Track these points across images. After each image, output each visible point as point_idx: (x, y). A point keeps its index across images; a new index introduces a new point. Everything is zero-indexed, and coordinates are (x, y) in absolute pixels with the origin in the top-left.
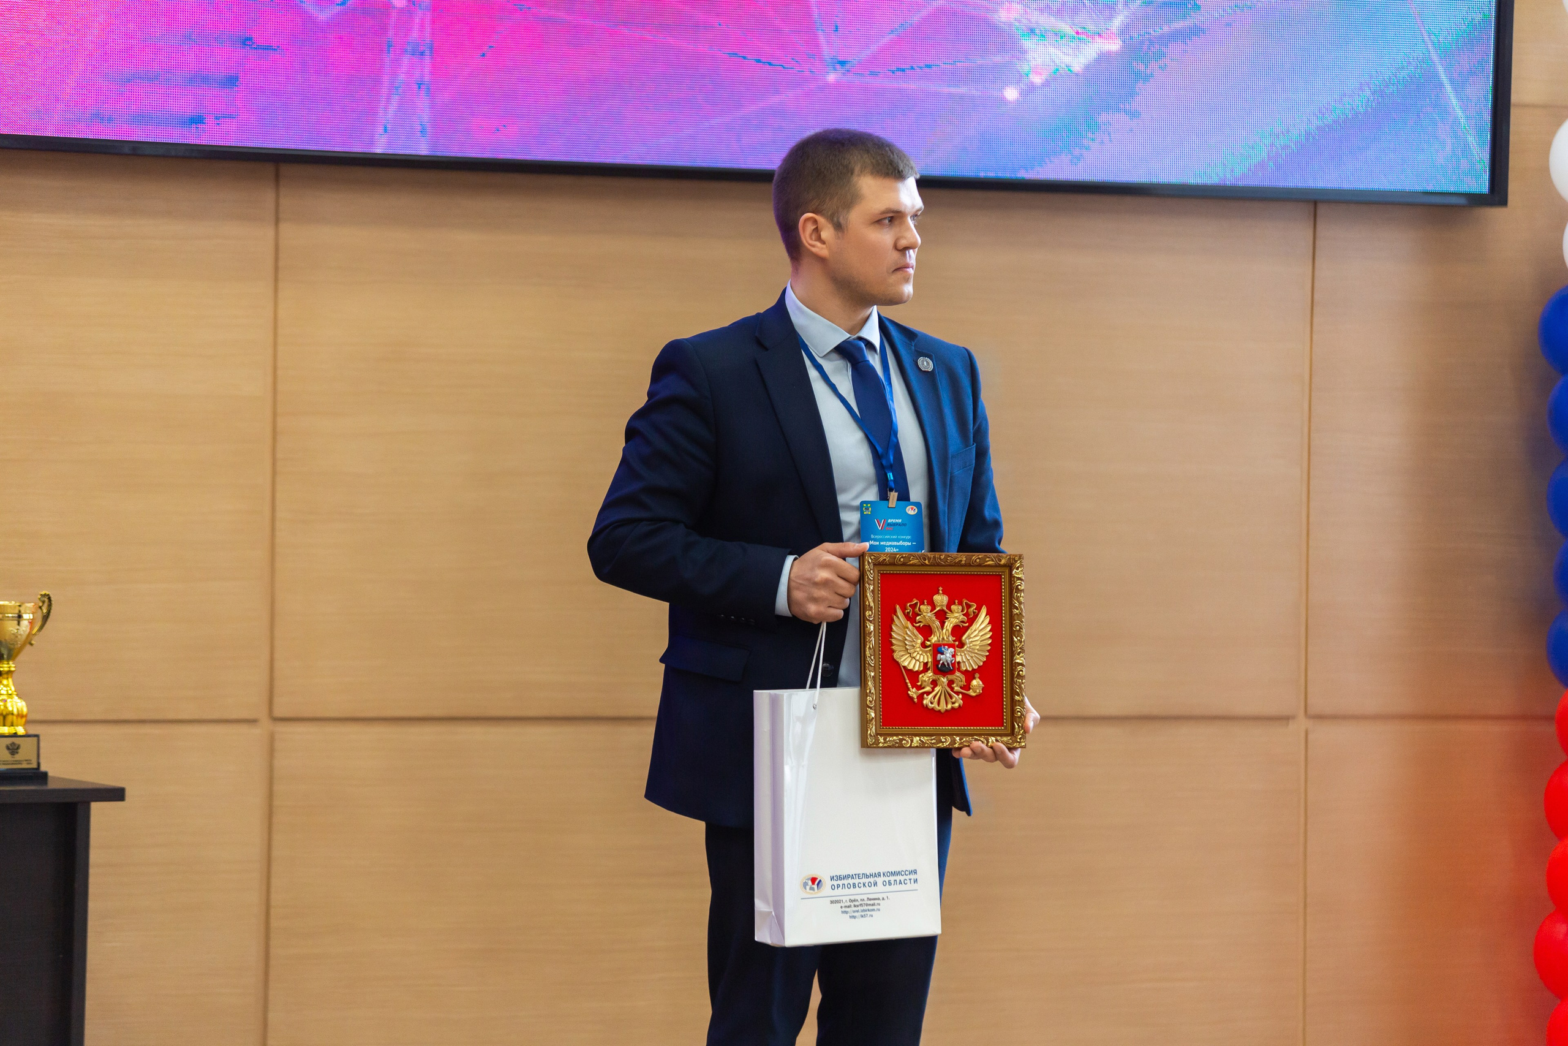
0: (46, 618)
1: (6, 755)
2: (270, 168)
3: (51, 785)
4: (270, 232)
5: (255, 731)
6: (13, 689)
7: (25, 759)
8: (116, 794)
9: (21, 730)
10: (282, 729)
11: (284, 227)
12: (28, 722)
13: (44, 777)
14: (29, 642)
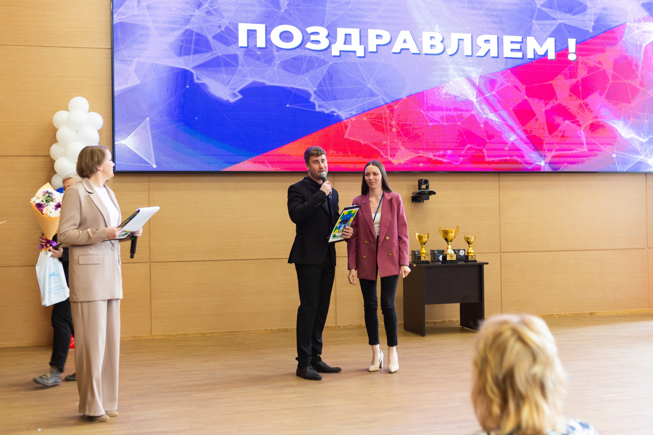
0: (475, 239)
1: (471, 258)
2: (498, 174)
3: (477, 263)
4: (498, 183)
5: (498, 254)
6: (471, 249)
7: (473, 259)
8: (487, 263)
9: (473, 255)
10: (502, 254)
11: (500, 182)
12: (474, 253)
13: (476, 261)
14: (473, 242)
